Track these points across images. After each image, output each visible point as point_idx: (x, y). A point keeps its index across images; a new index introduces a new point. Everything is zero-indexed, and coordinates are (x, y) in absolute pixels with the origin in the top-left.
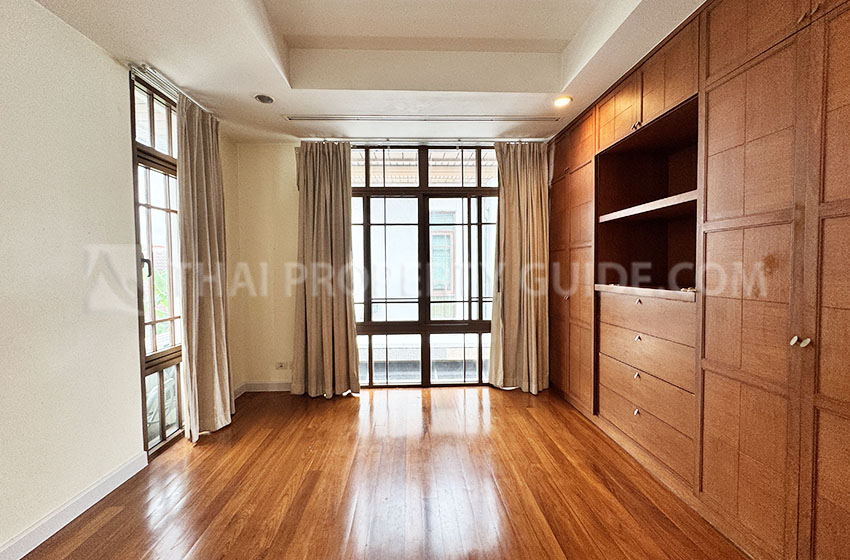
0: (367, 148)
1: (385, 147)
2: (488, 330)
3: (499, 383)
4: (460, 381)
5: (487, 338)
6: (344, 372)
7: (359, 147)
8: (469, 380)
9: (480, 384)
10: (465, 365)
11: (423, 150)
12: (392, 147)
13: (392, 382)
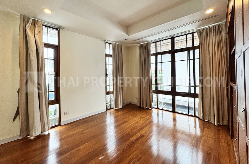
0: (156, 42)
1: (161, 41)
2: (198, 97)
3: (201, 117)
4: (187, 113)
5: (197, 100)
6: (149, 103)
7: (154, 43)
8: (190, 114)
9: (195, 116)
10: (188, 108)
11: (172, 39)
12: (163, 40)
13: (164, 108)
